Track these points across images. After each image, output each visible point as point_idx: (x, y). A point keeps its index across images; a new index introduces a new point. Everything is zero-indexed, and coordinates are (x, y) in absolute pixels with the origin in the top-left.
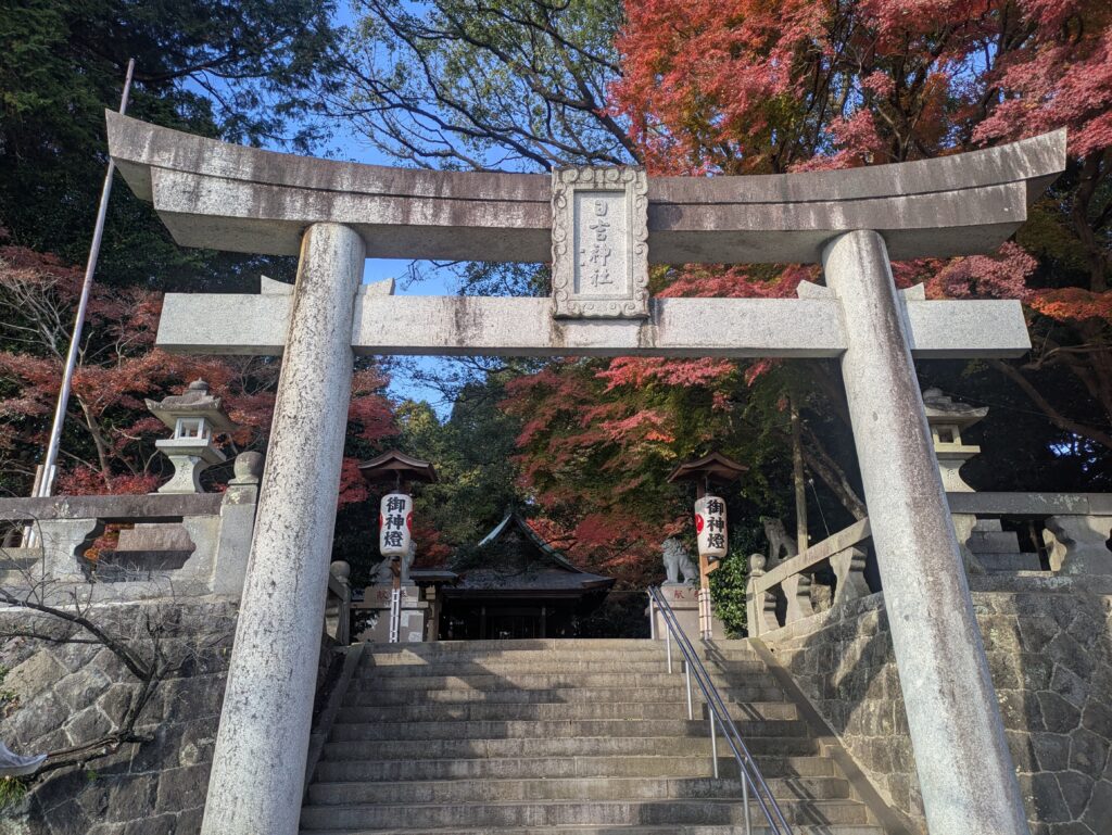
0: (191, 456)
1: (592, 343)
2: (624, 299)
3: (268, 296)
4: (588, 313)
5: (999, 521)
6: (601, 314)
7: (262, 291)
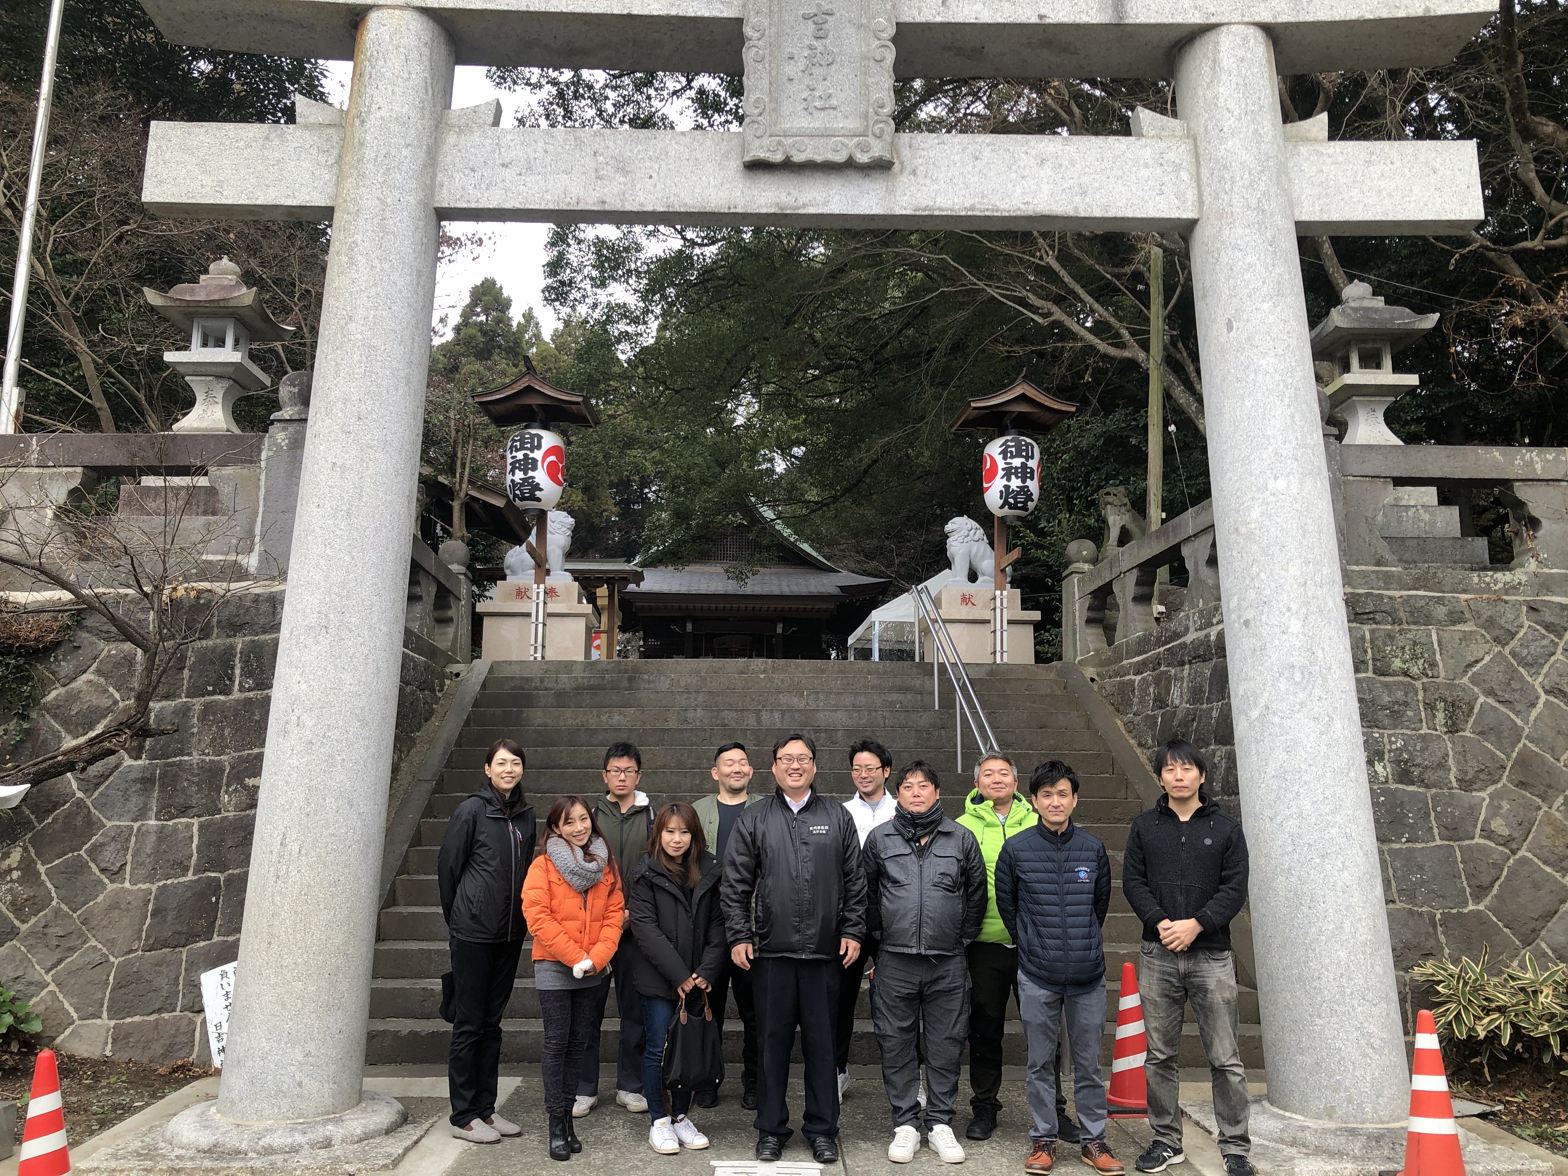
0: (218, 377)
1: (804, 206)
2: (855, 136)
3: (306, 127)
4: (798, 157)
5: (1433, 490)
6: (819, 159)
7: (298, 119)
